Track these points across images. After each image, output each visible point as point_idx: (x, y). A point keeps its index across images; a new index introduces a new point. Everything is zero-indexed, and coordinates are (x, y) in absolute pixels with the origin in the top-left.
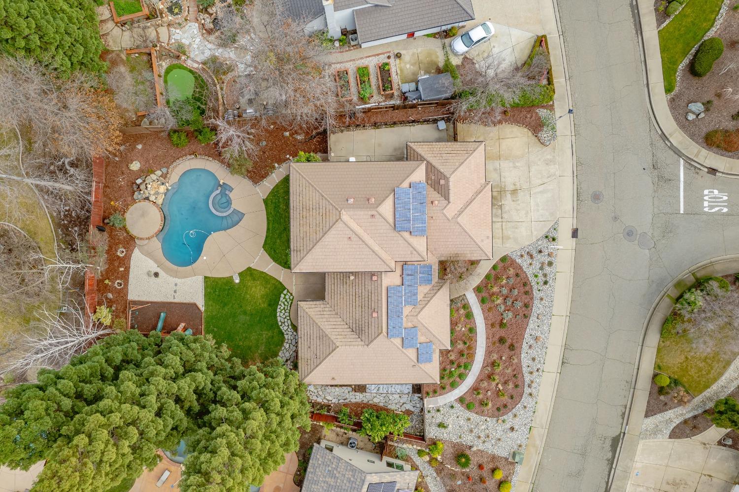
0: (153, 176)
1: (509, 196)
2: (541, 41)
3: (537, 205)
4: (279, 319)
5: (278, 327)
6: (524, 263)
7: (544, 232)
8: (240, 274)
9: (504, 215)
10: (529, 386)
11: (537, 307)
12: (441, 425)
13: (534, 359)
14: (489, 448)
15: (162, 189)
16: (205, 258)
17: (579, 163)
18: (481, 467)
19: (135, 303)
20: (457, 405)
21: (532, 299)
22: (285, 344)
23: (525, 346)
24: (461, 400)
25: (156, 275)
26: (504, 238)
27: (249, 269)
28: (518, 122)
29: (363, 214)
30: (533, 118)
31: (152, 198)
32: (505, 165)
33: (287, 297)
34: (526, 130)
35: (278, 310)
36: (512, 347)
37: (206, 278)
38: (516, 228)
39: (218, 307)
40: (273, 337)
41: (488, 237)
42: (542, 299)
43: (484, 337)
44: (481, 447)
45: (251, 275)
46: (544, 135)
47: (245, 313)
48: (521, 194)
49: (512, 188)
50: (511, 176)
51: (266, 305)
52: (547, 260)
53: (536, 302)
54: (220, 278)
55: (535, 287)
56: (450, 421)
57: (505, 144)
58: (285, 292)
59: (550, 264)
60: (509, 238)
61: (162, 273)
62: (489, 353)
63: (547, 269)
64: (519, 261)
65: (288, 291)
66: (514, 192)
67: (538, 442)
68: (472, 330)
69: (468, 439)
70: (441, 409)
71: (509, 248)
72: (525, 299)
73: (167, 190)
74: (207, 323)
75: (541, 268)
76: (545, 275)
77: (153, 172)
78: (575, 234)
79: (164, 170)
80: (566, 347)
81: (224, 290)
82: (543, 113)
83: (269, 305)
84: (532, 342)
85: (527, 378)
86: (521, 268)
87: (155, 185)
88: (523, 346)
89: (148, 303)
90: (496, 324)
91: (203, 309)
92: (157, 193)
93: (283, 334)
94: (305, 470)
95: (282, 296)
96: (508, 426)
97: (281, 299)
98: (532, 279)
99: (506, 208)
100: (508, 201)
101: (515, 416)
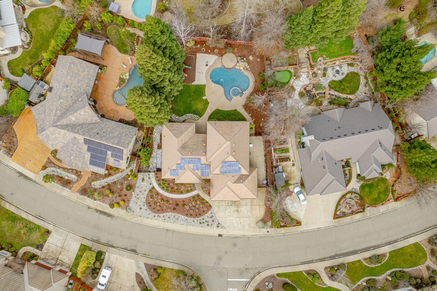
0: (247, 65)
1: (236, 209)
2: (299, 223)
3: (232, 220)
4: (188, 114)
5: (185, 114)
6: (209, 214)
7: (221, 223)
8: (206, 99)
9: (228, 207)
10: (158, 216)
11: (190, 219)
12: (143, 180)
13: (169, 218)
14: (133, 199)
15: (241, 68)
16: (213, 85)
17: (249, 238)
18: (125, 195)
19: (196, 56)
20: (151, 186)
21: (194, 217)
22: (178, 117)
23: (174, 214)
24: (153, 188)
25: (207, 65)
26: (219, 207)
27: (208, 103)
28: (266, 213)
29: (229, 150)
30: (267, 219)
31: (238, 64)
32: (249, 207)
33: (197, 118)
34: (263, 216)
35: (192, 114)
36: (174, 209)
37: (205, 85)
38: (223, 212)
39: (193, 90)
40: (181, 112)
41: (219, 199)
42: (194, 221)
43: (179, 198)
44: (133, 196)
45: (206, 104)
46: (261, 224)
47: (191, 101)
48: (237, 213)
49: (239, 210)
50: (244, 209)
51: (194, 109)
52: (210, 224)
53: (193, 219)
54: (205, 91)
55: (198, 219)
56: (145, 183)
57: (257, 208)
58: (199, 117)
59: (208, 225)
60: (219, 208)
61: (207, 67)
62: (173, 199)
63: (206, 224)
64: (210, 212)
65: (199, 118)
66: (238, 211)
67: (135, 219)
68: (182, 193)
69: (137, 190)
70: (150, 180)
71: (214, 209)
72: (194, 214)
73: (241, 70)
74: (187, 85)
75: (206, 221)
76: (203, 223)
77: (248, 65)
78: (220, 235)
79: (249, 69)
80: (174, 231)
81: (200, 93)
82: (270, 223)
83: (194, 111)
84: (176, 217)
85: (161, 215)
86: (207, 213)
87: (243, 66)
88: (175, 214)
89: (196, 61)
90: (184, 202)
91: (193, 84)
92: (240, 66)
93: (182, 116)
94: (126, 124)
95: (197, 116)
96: (142, 207)
97: (196, 116)
98: (202, 217)
99: (231, 208)
100: (234, 208)
101: (146, 210)
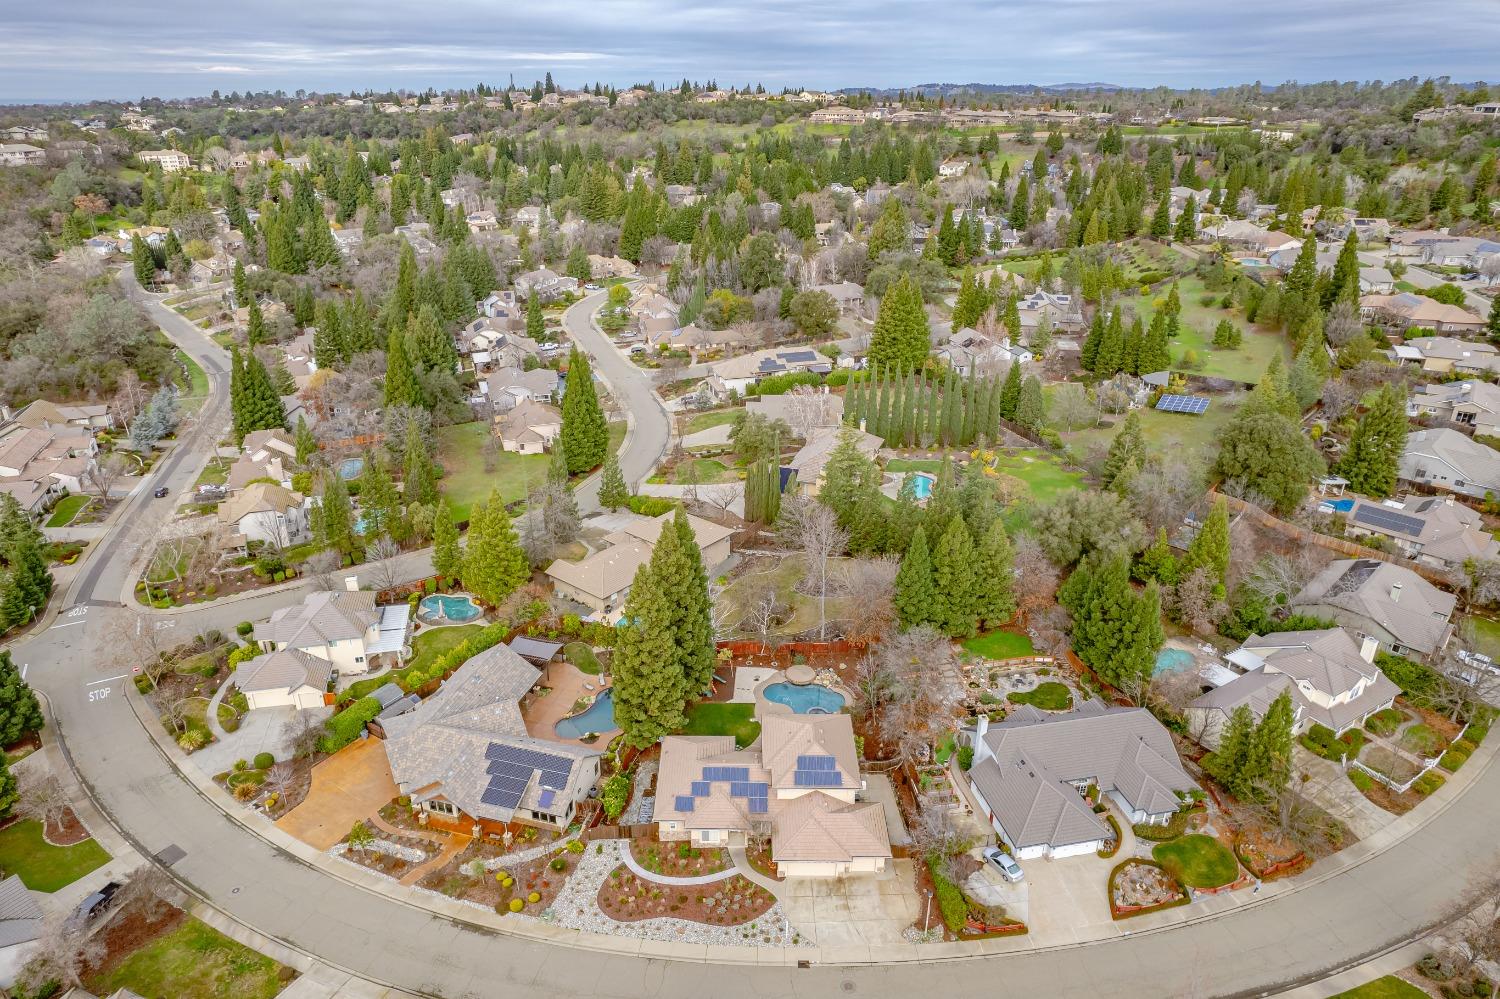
0: (836, 677)
1: (842, 902)
2: (1022, 930)
3: (834, 927)
6: (769, 915)
7: (803, 933)
8: (757, 722)
9: (819, 899)
10: (627, 926)
11: (716, 930)
12: (600, 850)
13: (658, 929)
14: (566, 891)
15: (826, 682)
16: (770, 704)
17: (887, 968)
18: (547, 884)
19: (735, 669)
20: (618, 864)
21: (728, 925)
24: (623, 867)
25: (757, 680)
26: (795, 899)
28: (924, 910)
30: (931, 922)
31: (818, 677)
32: (875, 899)
34: (917, 916)
36: (674, 909)
37: (754, 704)
38: (807, 909)
39: (729, 710)
42: (727, 934)
43: (689, 884)
44: (567, 886)
45: (756, 728)
46: (914, 933)
47: (724, 721)
48: (845, 913)
49: (851, 904)
50: (865, 904)
52: (772, 937)
53: (724, 929)
54: (753, 711)
55: (741, 927)
56: (603, 858)
57: (899, 900)
58: (741, 748)
59: (767, 940)
60: (795, 902)
61: (758, 683)
62: (672, 888)
63: (761, 938)
64: (771, 911)
66: (847, 907)
67: (560, 938)
68: (697, 874)
69: (579, 874)
70: (617, 851)
71: (783, 904)
72: (729, 916)
73: (826, 685)
74: (717, 704)
75: (762, 932)
76: (754, 935)
77: (839, 676)
78: (803, 965)
79: (841, 683)
80: (667, 962)
81: (744, 714)
82: (939, 930)
84: (678, 926)
85: (637, 924)
86: (762, 913)
87: (829, 678)
88: (674, 919)
89: (735, 676)
90: (702, 892)
91: (728, 702)
92: (822, 679)
96: (586, 909)
98: (749, 924)
99: (828, 900)
100: (835, 901)
101: (596, 915)
